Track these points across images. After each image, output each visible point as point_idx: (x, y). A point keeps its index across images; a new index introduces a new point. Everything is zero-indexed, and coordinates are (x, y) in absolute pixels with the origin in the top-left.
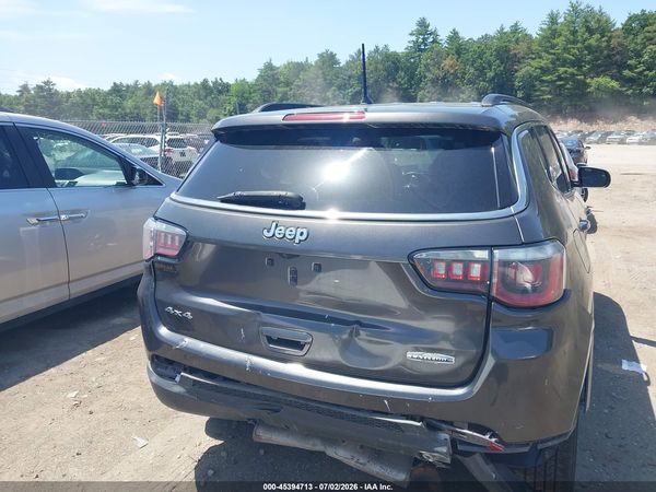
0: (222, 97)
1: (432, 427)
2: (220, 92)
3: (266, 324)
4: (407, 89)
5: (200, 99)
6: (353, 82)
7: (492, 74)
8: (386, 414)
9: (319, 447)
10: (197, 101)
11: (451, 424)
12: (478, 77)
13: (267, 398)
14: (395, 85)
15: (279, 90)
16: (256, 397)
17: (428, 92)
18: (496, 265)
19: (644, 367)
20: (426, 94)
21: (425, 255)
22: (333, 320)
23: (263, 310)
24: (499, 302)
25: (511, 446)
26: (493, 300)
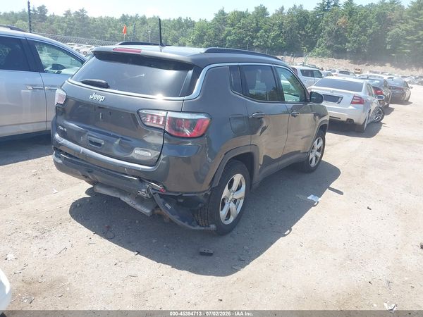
0: (189, 30)
1: (141, 180)
2: (188, 27)
3: (90, 135)
4: (310, 36)
5: (175, 30)
6: (275, 28)
7: (371, 31)
8: (126, 174)
9: (118, 196)
10: (173, 31)
11: (150, 181)
12: (361, 32)
13: (88, 166)
14: (303, 33)
15: (226, 29)
16: (85, 165)
17: (325, 40)
18: (168, 119)
19: (320, 199)
20: (323, 41)
21: (144, 111)
22: (114, 136)
23: (90, 129)
24: (167, 133)
25: (170, 192)
26: (165, 132)
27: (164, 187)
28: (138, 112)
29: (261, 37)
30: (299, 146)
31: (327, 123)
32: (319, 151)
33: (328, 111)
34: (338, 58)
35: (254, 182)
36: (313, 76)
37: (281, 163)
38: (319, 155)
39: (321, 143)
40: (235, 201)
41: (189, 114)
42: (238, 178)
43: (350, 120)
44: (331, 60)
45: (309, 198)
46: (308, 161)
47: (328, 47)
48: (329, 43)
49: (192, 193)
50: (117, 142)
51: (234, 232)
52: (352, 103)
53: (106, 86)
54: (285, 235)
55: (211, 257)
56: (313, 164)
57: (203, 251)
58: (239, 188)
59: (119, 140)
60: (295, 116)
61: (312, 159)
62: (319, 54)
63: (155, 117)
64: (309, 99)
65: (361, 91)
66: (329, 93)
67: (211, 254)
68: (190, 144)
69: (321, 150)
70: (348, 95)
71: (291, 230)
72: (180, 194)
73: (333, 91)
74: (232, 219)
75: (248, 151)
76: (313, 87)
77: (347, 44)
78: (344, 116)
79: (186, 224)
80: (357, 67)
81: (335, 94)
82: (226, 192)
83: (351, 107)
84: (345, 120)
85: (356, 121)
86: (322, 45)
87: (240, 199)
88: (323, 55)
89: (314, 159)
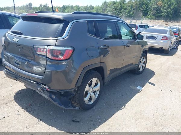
2: (91, 9)
3: (15, 60)
4: (145, 10)
6: (129, 8)
7: (173, 7)
11: (42, 84)
12: (168, 8)
14: (142, 9)
15: (107, 9)
17: (152, 12)
18: (47, 50)
19: (142, 89)
20: (151, 12)
21: (36, 46)
22: (25, 60)
23: (15, 57)
24: (48, 58)
25: (52, 90)
26: (47, 57)
27: (49, 88)
28: (33, 47)
29: (123, 12)
30: (133, 61)
31: (148, 50)
32: (144, 63)
33: (148, 43)
34: (158, 20)
35: (105, 81)
36: (145, 28)
37: (122, 70)
38: (144, 65)
39: (145, 59)
40: (94, 92)
41: (61, 47)
42: (94, 80)
43: (161, 48)
44: (155, 21)
45: (137, 88)
46: (138, 69)
47: (154, 15)
48: (154, 13)
49: (65, 90)
50: (26, 63)
51: (94, 108)
52: (162, 39)
53: (21, 34)
54: (121, 109)
55: (79, 123)
56: (141, 70)
57: (74, 120)
58: (96, 85)
59: (27, 62)
60: (128, 47)
61: (140, 68)
62: (149, 18)
63: (42, 49)
64: (136, 37)
65: (166, 34)
66: (150, 35)
67: (79, 122)
68: (64, 63)
69: (145, 63)
70: (160, 36)
71: (125, 106)
72: (58, 91)
73: (153, 34)
74: (92, 101)
75: (99, 66)
76: (143, 32)
77: (162, 13)
78: (158, 46)
79: (63, 107)
80: (167, 23)
81: (154, 36)
82: (87, 88)
83: (162, 42)
84: (159, 48)
85: (164, 48)
86: (151, 14)
87: (98, 90)
88: (151, 19)
89: (141, 67)
